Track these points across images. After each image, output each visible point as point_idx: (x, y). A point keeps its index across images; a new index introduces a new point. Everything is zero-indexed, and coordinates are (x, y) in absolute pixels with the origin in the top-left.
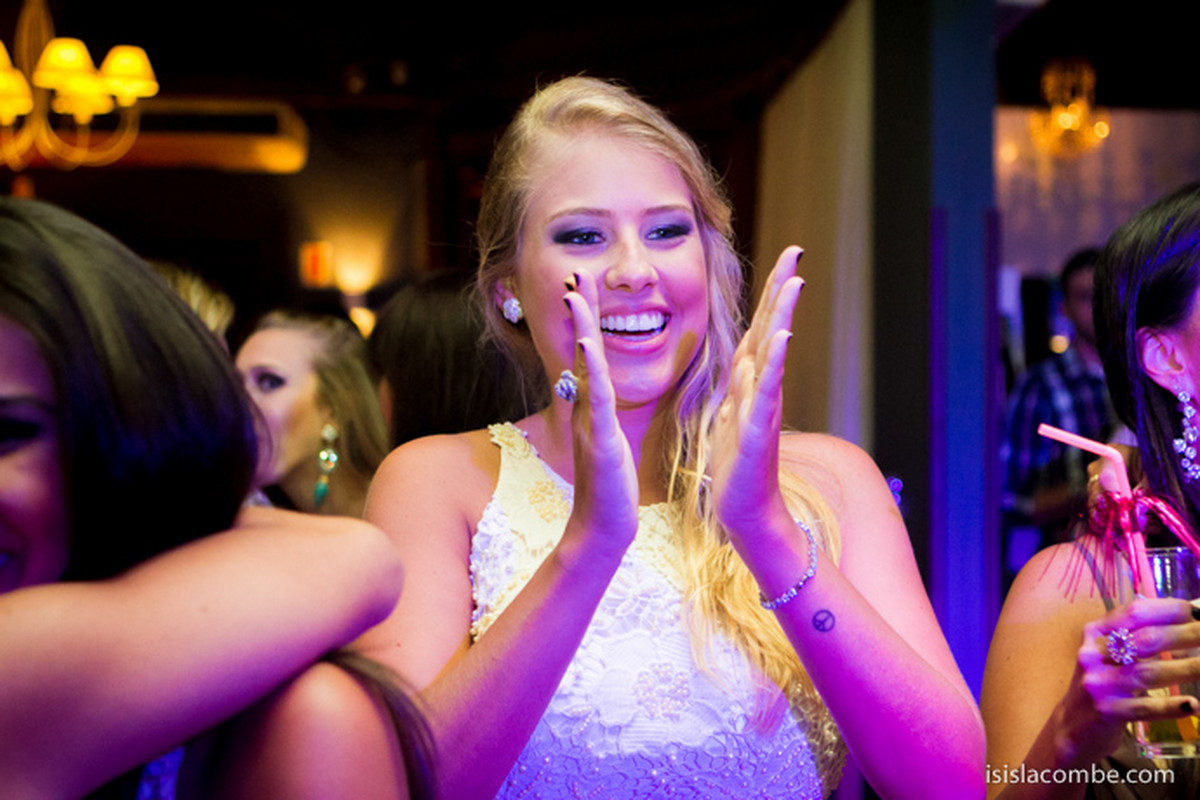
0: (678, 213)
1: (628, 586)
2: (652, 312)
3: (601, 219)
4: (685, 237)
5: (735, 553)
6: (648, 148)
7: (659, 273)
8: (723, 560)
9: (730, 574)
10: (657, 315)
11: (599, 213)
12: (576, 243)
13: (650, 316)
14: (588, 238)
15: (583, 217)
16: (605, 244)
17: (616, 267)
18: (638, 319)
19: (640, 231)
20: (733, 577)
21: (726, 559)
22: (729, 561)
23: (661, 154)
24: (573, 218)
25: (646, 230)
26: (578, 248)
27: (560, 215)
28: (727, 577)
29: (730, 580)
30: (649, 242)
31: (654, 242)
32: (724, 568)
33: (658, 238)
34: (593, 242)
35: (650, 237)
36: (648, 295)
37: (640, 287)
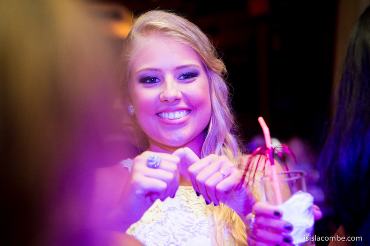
0: (191, 68)
1: (193, 220)
2: (181, 111)
3: (158, 72)
4: (196, 78)
5: (235, 212)
6: (176, 41)
7: (182, 93)
8: (231, 214)
9: (234, 221)
10: (183, 112)
11: (156, 70)
12: (148, 83)
13: (180, 113)
14: (153, 80)
15: (149, 72)
16: (160, 83)
17: (163, 92)
18: (174, 114)
19: (175, 77)
20: (235, 221)
21: (232, 214)
22: (233, 215)
23: (183, 43)
24: (146, 72)
25: (177, 76)
26: (148, 85)
27: (141, 71)
28: (233, 221)
29: (234, 222)
30: (179, 80)
31: (182, 80)
32: (231, 218)
33: (184, 79)
34: (155, 82)
35: (180, 78)
36: (178, 103)
37: (173, 100)
